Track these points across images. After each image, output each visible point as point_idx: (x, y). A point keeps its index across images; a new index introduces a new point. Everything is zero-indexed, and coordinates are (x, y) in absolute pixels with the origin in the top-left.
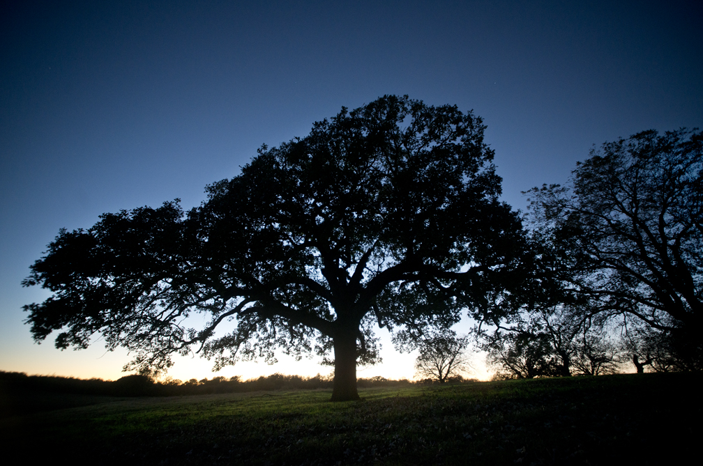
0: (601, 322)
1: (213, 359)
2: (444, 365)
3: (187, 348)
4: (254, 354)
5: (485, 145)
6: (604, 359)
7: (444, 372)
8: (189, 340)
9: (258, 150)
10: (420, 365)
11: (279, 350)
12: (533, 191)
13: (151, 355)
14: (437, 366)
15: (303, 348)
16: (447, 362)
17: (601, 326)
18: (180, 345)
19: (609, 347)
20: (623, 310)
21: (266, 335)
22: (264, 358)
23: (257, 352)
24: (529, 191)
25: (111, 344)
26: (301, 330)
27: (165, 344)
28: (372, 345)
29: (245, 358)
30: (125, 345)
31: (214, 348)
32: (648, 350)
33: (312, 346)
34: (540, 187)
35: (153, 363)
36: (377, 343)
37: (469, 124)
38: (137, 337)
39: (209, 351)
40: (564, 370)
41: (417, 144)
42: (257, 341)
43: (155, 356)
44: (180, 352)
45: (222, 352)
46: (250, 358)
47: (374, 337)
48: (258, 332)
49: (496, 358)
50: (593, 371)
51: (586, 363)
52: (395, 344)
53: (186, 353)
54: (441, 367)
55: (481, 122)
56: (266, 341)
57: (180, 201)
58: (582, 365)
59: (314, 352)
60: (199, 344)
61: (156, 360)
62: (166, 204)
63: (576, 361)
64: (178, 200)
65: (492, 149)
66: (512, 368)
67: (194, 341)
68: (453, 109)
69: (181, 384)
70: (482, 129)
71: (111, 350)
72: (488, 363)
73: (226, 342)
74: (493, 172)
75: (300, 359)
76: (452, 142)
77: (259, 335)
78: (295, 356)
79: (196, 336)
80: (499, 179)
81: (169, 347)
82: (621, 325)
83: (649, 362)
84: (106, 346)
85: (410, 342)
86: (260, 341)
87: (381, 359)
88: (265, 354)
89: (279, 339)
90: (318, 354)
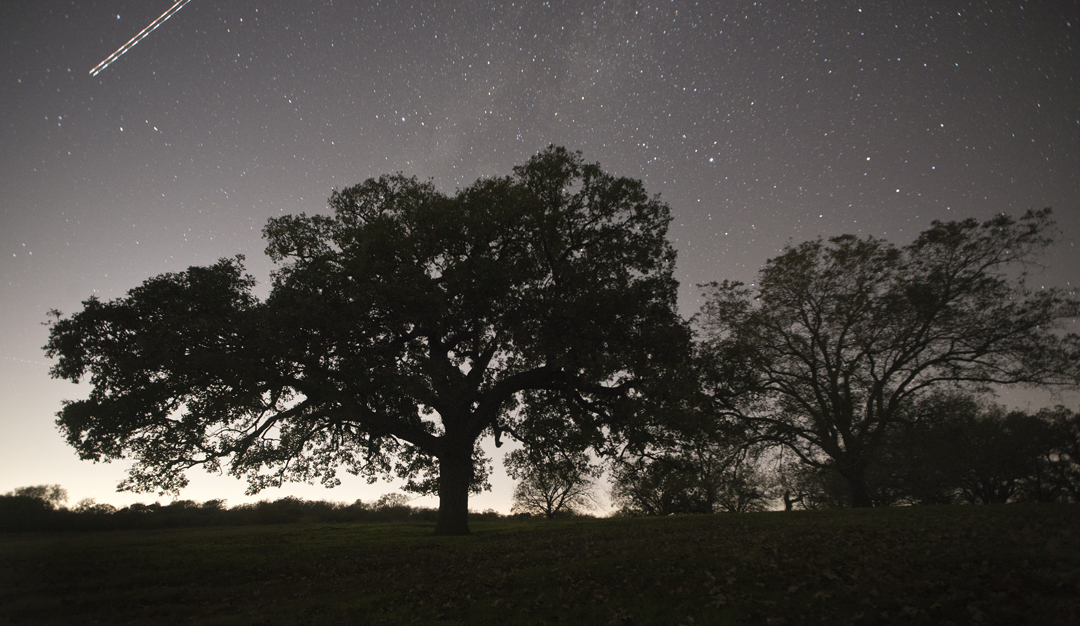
0: (756, 454)
2: (556, 495)
3: (215, 462)
4: (307, 473)
5: (667, 243)
6: (755, 495)
7: (555, 505)
8: (221, 451)
10: (523, 494)
11: (342, 469)
12: (710, 287)
14: (546, 497)
15: (379, 467)
16: (560, 491)
17: (756, 458)
19: (762, 481)
20: (782, 441)
21: (324, 446)
22: (321, 478)
23: (312, 472)
24: (706, 285)
28: (479, 467)
29: (295, 478)
32: (802, 485)
33: (393, 465)
34: (720, 281)
36: (487, 465)
37: (652, 213)
39: (241, 467)
40: (705, 508)
41: (583, 219)
42: (310, 455)
44: (205, 467)
45: (257, 469)
46: (302, 478)
47: (483, 457)
49: (626, 489)
50: (739, 509)
51: (733, 499)
52: (507, 467)
53: (213, 469)
54: (551, 497)
55: (668, 212)
56: (323, 455)
57: (244, 259)
58: (728, 502)
59: (393, 473)
60: (232, 456)
62: (223, 261)
63: (722, 496)
64: (240, 257)
65: (674, 249)
66: (644, 503)
67: (228, 452)
68: (635, 185)
70: (667, 220)
72: (613, 495)
74: (671, 274)
75: (373, 482)
76: (630, 229)
77: (313, 447)
78: (367, 477)
79: (231, 446)
80: (676, 284)
82: (777, 458)
83: (800, 499)
85: (529, 464)
86: (315, 454)
87: (490, 486)
88: (323, 473)
89: (343, 452)
90: (399, 476)
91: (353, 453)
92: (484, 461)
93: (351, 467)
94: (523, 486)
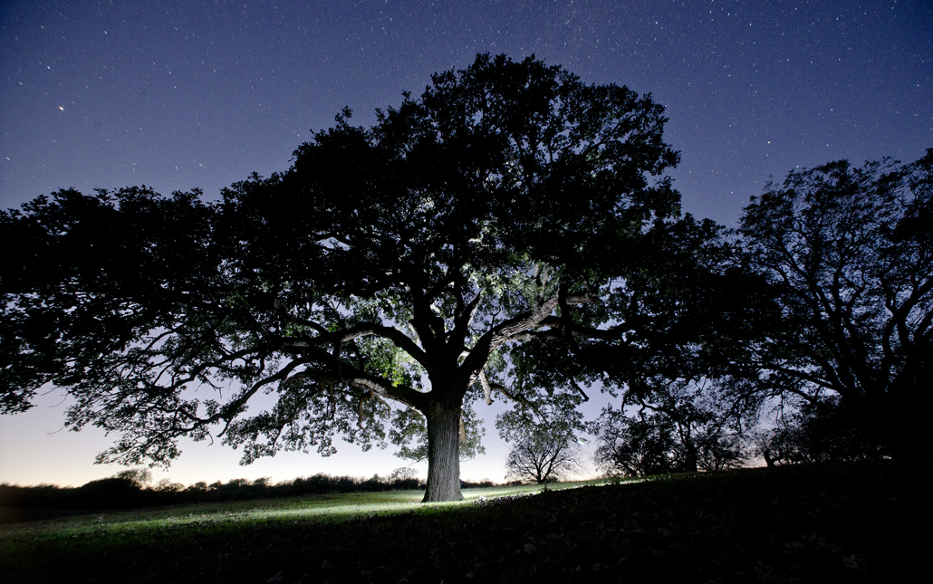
1: (241, 447)
2: (544, 462)
3: (203, 430)
4: (302, 441)
5: (665, 145)
7: (545, 471)
8: (207, 417)
9: (337, 116)
10: (514, 462)
11: (338, 438)
13: (143, 440)
14: (535, 464)
15: (374, 434)
16: (548, 458)
18: (191, 426)
21: (320, 415)
22: (317, 446)
23: (308, 439)
25: (75, 419)
26: (370, 409)
27: (167, 424)
28: (471, 430)
29: (290, 447)
30: (100, 424)
31: (244, 431)
33: (386, 431)
35: (147, 452)
36: (479, 427)
38: (119, 412)
39: (236, 436)
41: (563, 142)
42: (307, 423)
43: (150, 441)
44: (192, 436)
45: (254, 438)
46: (297, 447)
47: (475, 419)
48: (308, 411)
52: (499, 429)
53: (202, 437)
54: (541, 464)
55: (661, 111)
56: (319, 423)
57: (201, 193)
59: (387, 440)
60: (222, 423)
61: (151, 448)
67: (214, 419)
68: (622, 91)
69: (182, 490)
70: (661, 122)
71: (75, 429)
73: (262, 423)
75: (368, 449)
76: (618, 138)
77: (309, 416)
78: (362, 444)
79: (218, 411)
80: (677, 197)
81: (174, 429)
82: (776, 409)
84: (67, 424)
85: (520, 426)
86: (311, 423)
87: (483, 448)
88: (319, 441)
89: (339, 420)
90: (393, 442)
91: (349, 421)
92: (476, 423)
93: (347, 436)
94: (514, 455)
